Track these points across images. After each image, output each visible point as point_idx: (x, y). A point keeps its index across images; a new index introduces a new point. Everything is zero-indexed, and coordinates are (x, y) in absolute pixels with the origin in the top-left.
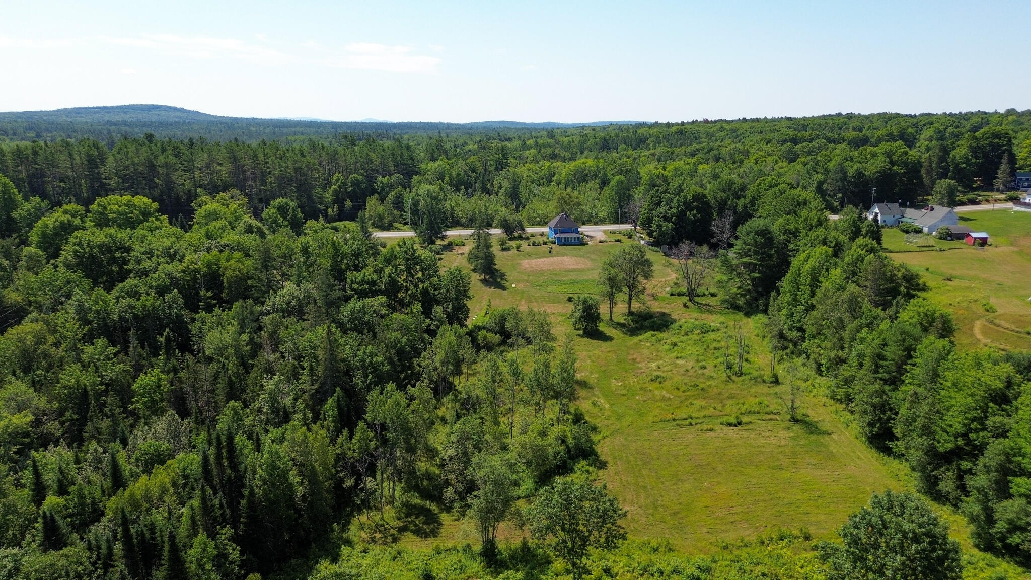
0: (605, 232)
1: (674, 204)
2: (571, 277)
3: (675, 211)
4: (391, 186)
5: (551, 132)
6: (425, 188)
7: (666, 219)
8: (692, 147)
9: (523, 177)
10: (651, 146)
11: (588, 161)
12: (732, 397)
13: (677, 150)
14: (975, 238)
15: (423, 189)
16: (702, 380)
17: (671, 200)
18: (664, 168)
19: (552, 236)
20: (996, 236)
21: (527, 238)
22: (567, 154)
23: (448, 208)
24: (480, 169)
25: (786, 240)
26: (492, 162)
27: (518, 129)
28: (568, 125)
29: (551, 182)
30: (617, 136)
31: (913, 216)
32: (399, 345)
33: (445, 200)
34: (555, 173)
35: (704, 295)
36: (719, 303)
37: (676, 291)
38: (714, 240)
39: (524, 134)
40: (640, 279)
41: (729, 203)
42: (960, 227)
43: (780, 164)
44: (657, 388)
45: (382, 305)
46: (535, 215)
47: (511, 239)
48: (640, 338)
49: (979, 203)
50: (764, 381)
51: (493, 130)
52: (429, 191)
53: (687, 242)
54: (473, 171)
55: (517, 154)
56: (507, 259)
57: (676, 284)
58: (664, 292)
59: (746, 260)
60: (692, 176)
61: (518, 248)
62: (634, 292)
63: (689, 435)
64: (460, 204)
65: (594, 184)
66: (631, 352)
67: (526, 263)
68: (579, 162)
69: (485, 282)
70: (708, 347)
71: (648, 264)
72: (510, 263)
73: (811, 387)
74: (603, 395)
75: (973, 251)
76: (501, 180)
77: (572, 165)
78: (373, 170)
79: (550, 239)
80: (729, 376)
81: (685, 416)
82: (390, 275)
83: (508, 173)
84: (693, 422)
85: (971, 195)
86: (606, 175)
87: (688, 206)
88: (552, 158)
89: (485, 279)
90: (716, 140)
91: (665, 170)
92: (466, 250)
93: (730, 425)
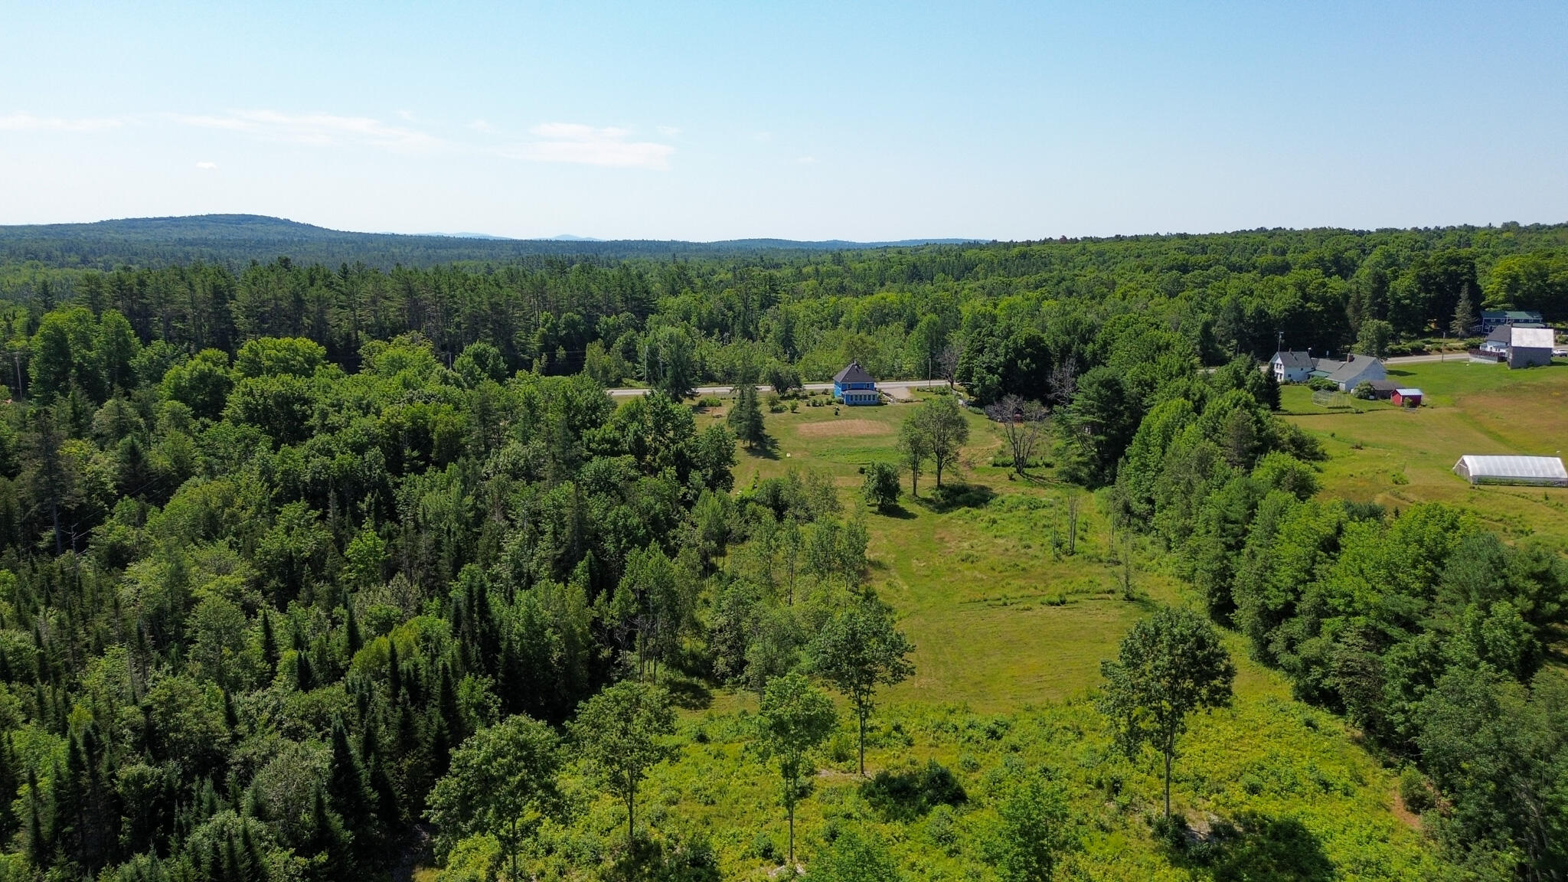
0: (909, 389)
1: (1001, 350)
2: (864, 445)
3: (1002, 359)
4: (618, 329)
6: (667, 330)
7: (990, 370)
8: (1038, 277)
9: (798, 318)
10: (980, 275)
11: (890, 296)
12: (1059, 576)
13: (1016, 281)
14: (1404, 397)
15: (662, 332)
16: (1023, 559)
17: (997, 345)
18: (995, 306)
19: (839, 394)
20: (1436, 394)
21: (806, 397)
22: (860, 286)
23: (697, 358)
24: (739, 306)
25: (1140, 393)
26: (755, 297)
27: (789, 250)
28: (863, 244)
29: (837, 324)
30: (933, 261)
31: (1328, 368)
32: (652, 513)
33: (694, 347)
34: (843, 312)
35: (1037, 465)
36: (1055, 475)
37: (1000, 460)
38: (1051, 396)
39: (798, 257)
40: (953, 443)
41: (1074, 348)
42: (1388, 382)
43: (1156, 299)
44: (968, 569)
45: (630, 466)
46: (816, 368)
47: (783, 398)
48: (951, 514)
49: (1427, 353)
50: (1100, 561)
51: (752, 251)
52: (671, 335)
53: (1014, 396)
54: (730, 308)
55: (789, 286)
56: (779, 423)
57: (1001, 452)
58: (984, 462)
59: (1088, 418)
60: (1033, 316)
61: (793, 408)
62: (944, 460)
63: (1002, 614)
64: (711, 352)
65: (897, 327)
66: (939, 530)
67: (804, 428)
68: (877, 296)
69: (750, 450)
70: (1036, 524)
71: (962, 423)
72: (783, 427)
73: (1157, 566)
74: (902, 576)
75: (1400, 413)
76: (769, 321)
77: (867, 302)
78: (593, 307)
79: (837, 398)
80: (1057, 556)
81: (998, 596)
82: (636, 432)
83: (778, 312)
84: (1008, 602)
85: (1418, 343)
86: (914, 315)
87: (1019, 353)
88: (839, 292)
89: (751, 447)
90: (1074, 267)
91: (995, 308)
92: (724, 411)
93: (1052, 604)
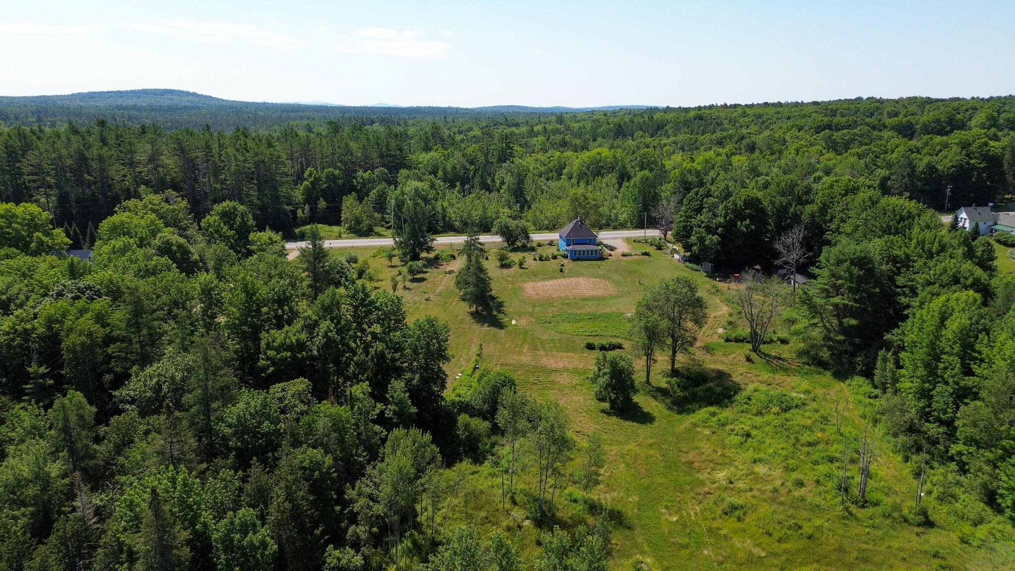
0: (627, 240)
1: (720, 211)
2: (588, 310)
3: (722, 220)
4: (373, 183)
5: (561, 117)
6: (413, 184)
7: (709, 230)
8: (718, 135)
9: (529, 170)
10: (670, 132)
11: (602, 151)
13: (701, 138)
15: (410, 186)
16: (803, 513)
17: (716, 206)
18: (693, 160)
19: (563, 247)
21: (533, 249)
22: (578, 141)
23: (439, 209)
24: (481, 161)
26: (494, 152)
27: (527, 113)
28: (577, 109)
29: (561, 175)
30: (632, 121)
31: (1008, 223)
33: (437, 200)
34: (565, 165)
35: (772, 341)
36: (794, 356)
37: (732, 334)
38: (778, 262)
39: (532, 118)
40: (689, 326)
44: (735, 532)
46: (543, 218)
47: (512, 251)
48: (693, 418)
50: (907, 522)
51: (502, 114)
52: (417, 189)
54: (472, 163)
55: (524, 141)
56: (507, 281)
57: (730, 323)
58: (715, 336)
59: (837, 299)
61: (521, 265)
62: (679, 344)
64: (452, 203)
65: (611, 178)
66: (684, 447)
67: (530, 287)
68: (593, 152)
69: (476, 316)
72: (510, 286)
76: (504, 175)
77: (585, 156)
78: (353, 163)
79: (562, 252)
80: (847, 508)
83: (513, 166)
88: (562, 146)
89: (477, 312)
91: (694, 163)
92: (455, 266)
